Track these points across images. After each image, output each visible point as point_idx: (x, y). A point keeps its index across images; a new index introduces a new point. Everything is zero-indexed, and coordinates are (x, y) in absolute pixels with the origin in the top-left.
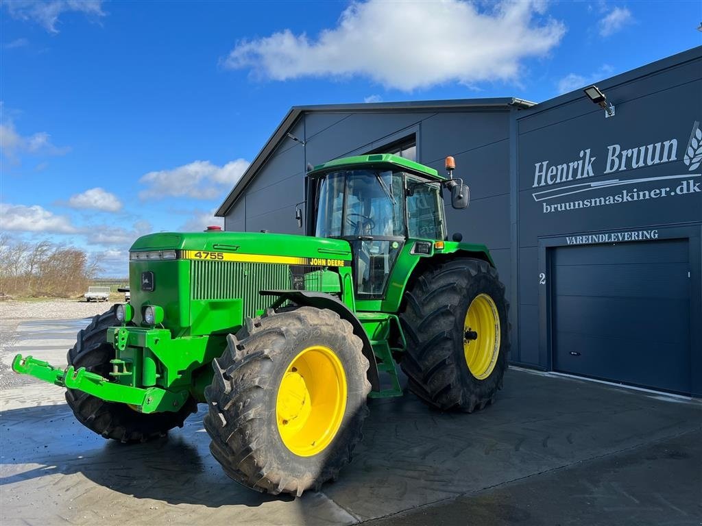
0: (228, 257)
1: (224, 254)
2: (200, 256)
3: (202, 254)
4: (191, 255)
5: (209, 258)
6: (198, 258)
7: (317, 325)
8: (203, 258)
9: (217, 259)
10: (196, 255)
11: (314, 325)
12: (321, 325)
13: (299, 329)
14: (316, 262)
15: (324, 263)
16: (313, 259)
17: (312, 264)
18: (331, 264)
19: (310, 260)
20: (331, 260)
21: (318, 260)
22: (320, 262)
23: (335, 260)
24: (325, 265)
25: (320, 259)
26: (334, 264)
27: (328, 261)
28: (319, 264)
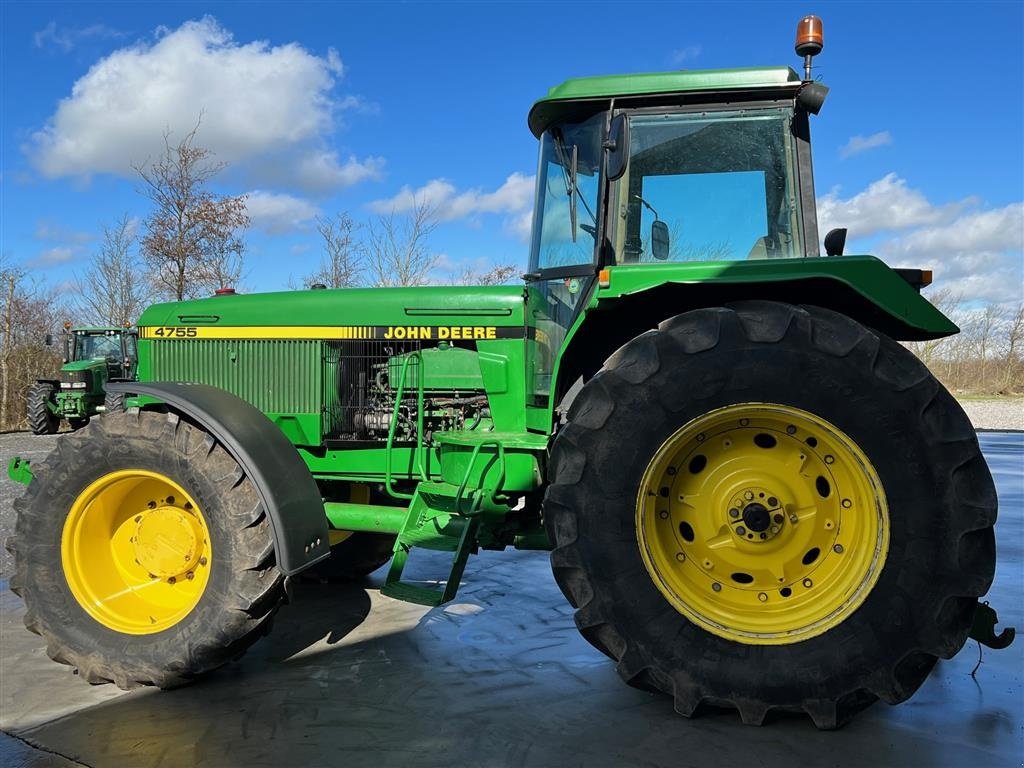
0: (203, 332)
1: (198, 329)
2: (162, 334)
3: (165, 331)
4: (151, 332)
5: (174, 335)
6: (159, 336)
7: (120, 436)
8: (165, 336)
9: (186, 336)
10: (157, 333)
11: (114, 436)
12: (129, 437)
13: (85, 439)
14: (400, 333)
15: (427, 334)
16: (391, 329)
17: (388, 336)
18: (450, 336)
19: (385, 329)
20: (449, 328)
21: (409, 329)
22: (412, 333)
23: (461, 327)
24: (429, 337)
25: (413, 327)
26: (461, 334)
27: (440, 330)
28: (409, 337)
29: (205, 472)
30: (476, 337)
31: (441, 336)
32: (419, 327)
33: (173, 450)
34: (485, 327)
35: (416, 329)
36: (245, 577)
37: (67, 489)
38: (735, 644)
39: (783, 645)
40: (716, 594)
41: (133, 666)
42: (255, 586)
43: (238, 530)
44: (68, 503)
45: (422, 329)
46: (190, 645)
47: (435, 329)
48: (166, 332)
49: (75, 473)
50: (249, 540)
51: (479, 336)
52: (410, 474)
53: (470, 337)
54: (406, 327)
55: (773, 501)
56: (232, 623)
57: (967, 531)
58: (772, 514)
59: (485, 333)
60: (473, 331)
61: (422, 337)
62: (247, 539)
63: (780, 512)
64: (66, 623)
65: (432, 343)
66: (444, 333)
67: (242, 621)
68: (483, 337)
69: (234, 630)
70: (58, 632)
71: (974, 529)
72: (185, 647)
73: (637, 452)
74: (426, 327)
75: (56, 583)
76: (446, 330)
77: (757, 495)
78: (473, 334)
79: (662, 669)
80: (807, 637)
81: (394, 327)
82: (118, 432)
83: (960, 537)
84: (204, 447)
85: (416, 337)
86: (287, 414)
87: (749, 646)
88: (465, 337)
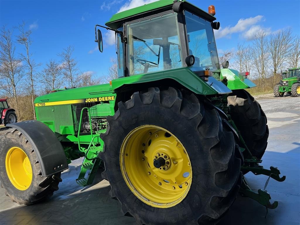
0: (47, 104)
1: (45, 103)
4: (37, 105)
5: (41, 106)
9: (43, 105)
14: (89, 100)
15: (96, 100)
16: (87, 99)
17: (86, 102)
18: (102, 100)
19: (85, 100)
20: (102, 97)
21: (92, 99)
22: (92, 100)
23: (105, 97)
24: (97, 101)
25: (92, 98)
26: (105, 99)
27: (99, 98)
28: (92, 101)
29: (26, 148)
30: (109, 100)
31: (100, 100)
32: (94, 98)
33: (19, 142)
34: (111, 97)
35: (93, 99)
36: (37, 177)
37: (4, 152)
38: (150, 206)
39: (164, 208)
40: (160, 186)
41: (19, 199)
42: (40, 179)
43: (34, 164)
44: (5, 156)
45: (95, 98)
46: (29, 194)
47: (98, 98)
48: (39, 105)
49: (4, 148)
50: (37, 167)
51: (110, 99)
52: (98, 142)
53: (107, 100)
54: (91, 98)
55: (166, 157)
56: (37, 189)
57: (217, 172)
58: (166, 161)
59: (111, 98)
60: (108, 98)
61: (95, 101)
62: (36, 166)
63: (168, 160)
64: (8, 187)
65: (98, 103)
66: (100, 99)
67: (40, 189)
68: (111, 100)
69: (38, 191)
70: (6, 189)
71: (220, 171)
72: (28, 195)
73: (118, 142)
74: (96, 98)
75: (6, 176)
76: (101, 98)
77: (161, 155)
78: (108, 99)
79: (132, 212)
80: (171, 206)
81: (88, 99)
82: (9, 137)
83: (215, 174)
84: (25, 141)
85: (93, 101)
86: (66, 126)
87: (154, 208)
88: (106, 100)
